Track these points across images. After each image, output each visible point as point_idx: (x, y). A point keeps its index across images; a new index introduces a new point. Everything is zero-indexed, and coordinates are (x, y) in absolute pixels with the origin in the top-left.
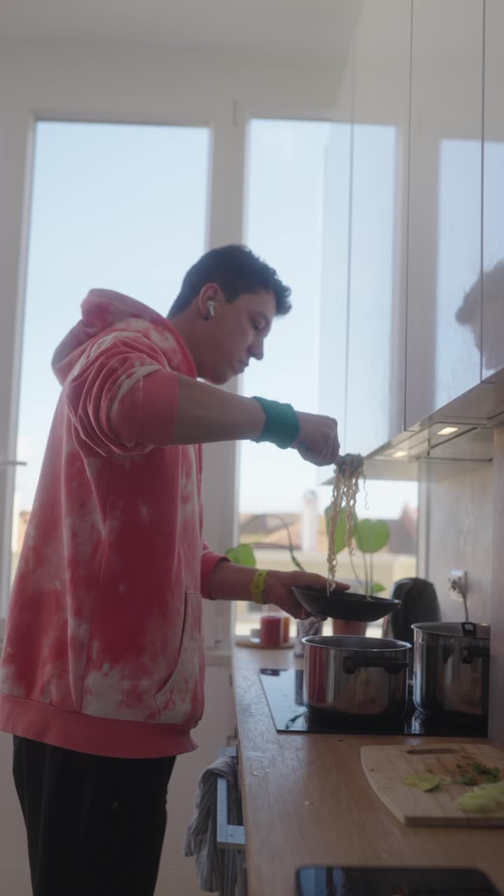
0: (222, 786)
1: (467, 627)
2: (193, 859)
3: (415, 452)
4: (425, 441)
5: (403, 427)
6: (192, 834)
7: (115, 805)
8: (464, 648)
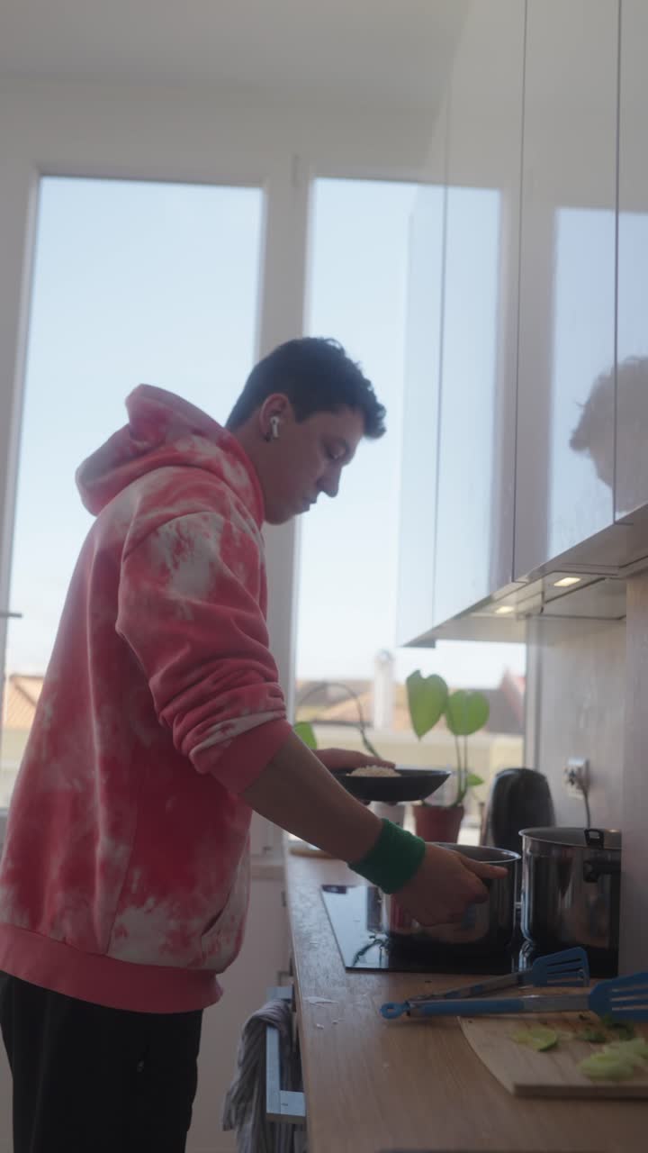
0: (272, 1039)
1: (592, 835)
2: (234, 1134)
3: (523, 607)
4: (537, 594)
5: (510, 578)
6: (233, 1101)
7: (141, 1064)
8: (589, 862)
